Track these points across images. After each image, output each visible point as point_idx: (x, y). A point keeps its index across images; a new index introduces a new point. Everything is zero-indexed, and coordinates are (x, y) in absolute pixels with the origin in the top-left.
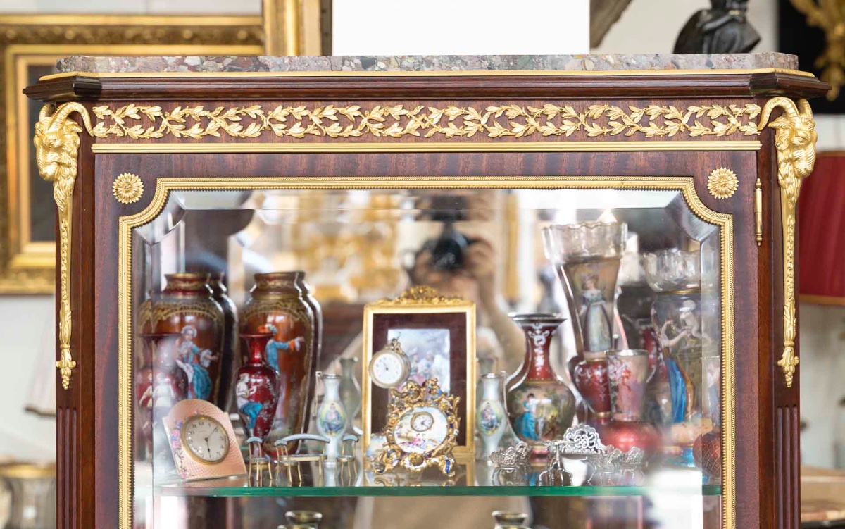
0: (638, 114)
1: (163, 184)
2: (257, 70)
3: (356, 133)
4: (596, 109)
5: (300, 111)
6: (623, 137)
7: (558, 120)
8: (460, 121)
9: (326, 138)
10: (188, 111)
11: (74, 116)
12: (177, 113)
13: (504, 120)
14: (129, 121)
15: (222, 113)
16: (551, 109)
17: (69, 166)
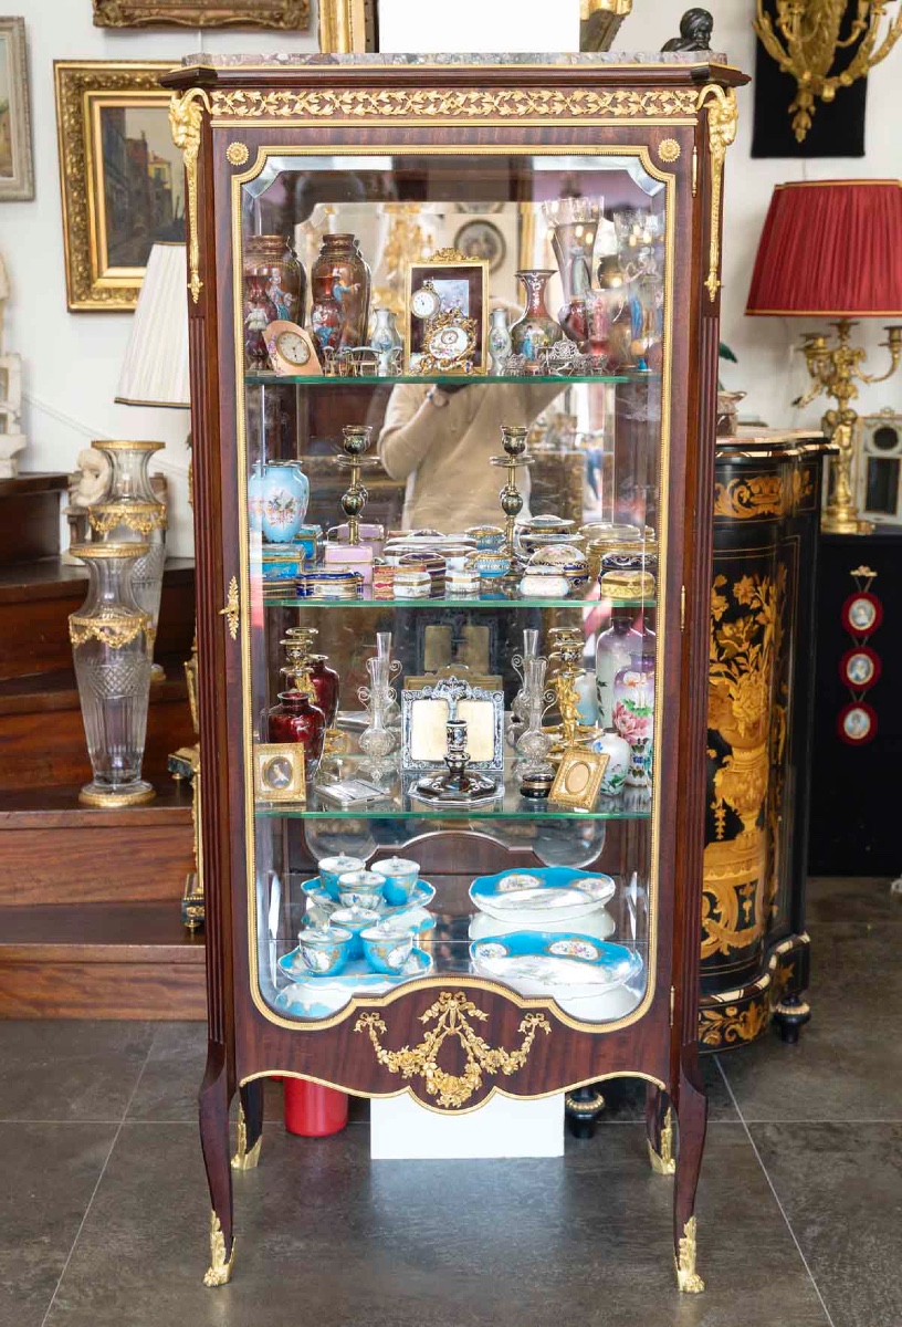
0: (609, 97)
1: (263, 151)
2: (330, 63)
3: (403, 112)
4: (578, 94)
5: (361, 95)
6: (597, 115)
7: (550, 103)
8: (479, 103)
9: (381, 116)
10: (280, 95)
11: (197, 99)
12: (272, 97)
13: (511, 102)
14: (237, 103)
15: (307, 95)
16: (546, 94)
17: (194, 137)
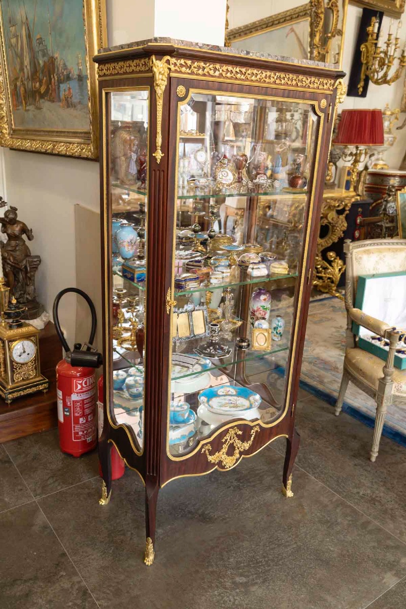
1: (191, 90)
2: (218, 51)
3: (244, 78)
6: (305, 87)
7: (292, 80)
8: (270, 77)
10: (199, 64)
11: (168, 62)
12: (196, 64)
13: (280, 78)
14: (182, 65)
15: (209, 66)
16: (291, 76)
